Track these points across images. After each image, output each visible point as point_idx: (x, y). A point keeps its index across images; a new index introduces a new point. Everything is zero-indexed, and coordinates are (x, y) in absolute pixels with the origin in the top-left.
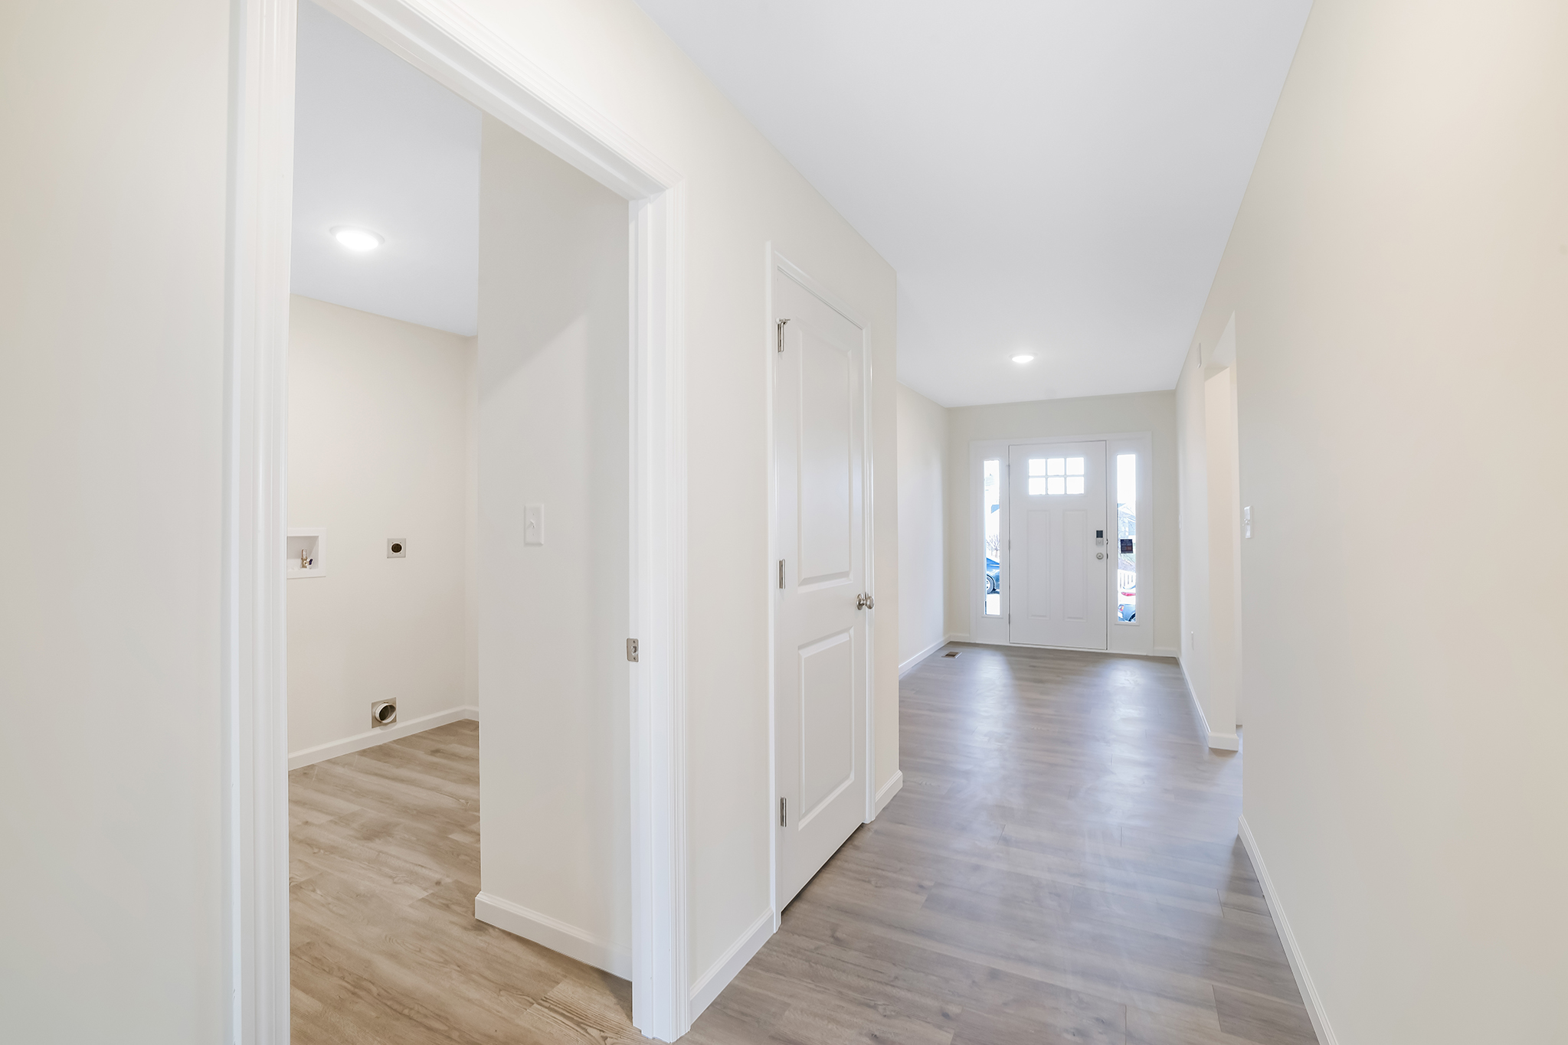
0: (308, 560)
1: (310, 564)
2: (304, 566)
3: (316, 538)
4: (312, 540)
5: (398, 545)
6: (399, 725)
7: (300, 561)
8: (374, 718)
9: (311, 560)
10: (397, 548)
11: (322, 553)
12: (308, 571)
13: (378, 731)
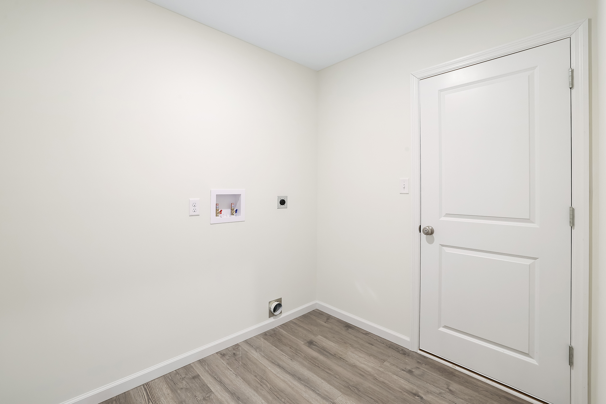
0: (235, 210)
1: (236, 213)
2: (232, 214)
3: (239, 195)
4: (237, 197)
5: (283, 200)
6: (283, 315)
7: (229, 210)
8: (270, 311)
9: (236, 210)
10: (283, 202)
11: (243, 206)
12: (234, 218)
13: (272, 319)
